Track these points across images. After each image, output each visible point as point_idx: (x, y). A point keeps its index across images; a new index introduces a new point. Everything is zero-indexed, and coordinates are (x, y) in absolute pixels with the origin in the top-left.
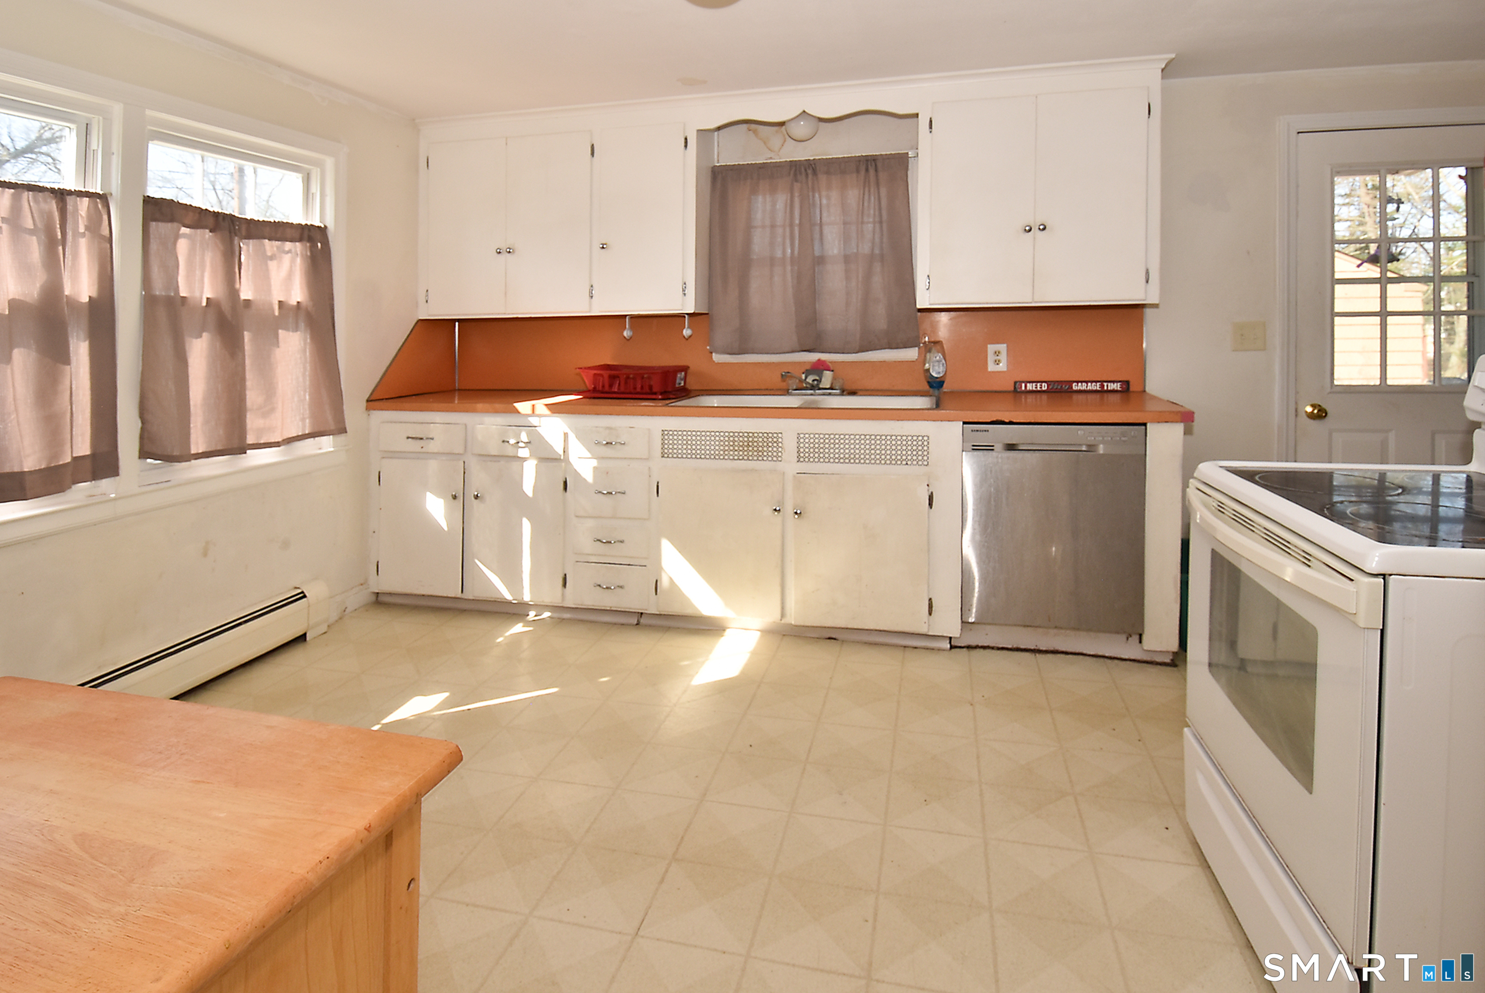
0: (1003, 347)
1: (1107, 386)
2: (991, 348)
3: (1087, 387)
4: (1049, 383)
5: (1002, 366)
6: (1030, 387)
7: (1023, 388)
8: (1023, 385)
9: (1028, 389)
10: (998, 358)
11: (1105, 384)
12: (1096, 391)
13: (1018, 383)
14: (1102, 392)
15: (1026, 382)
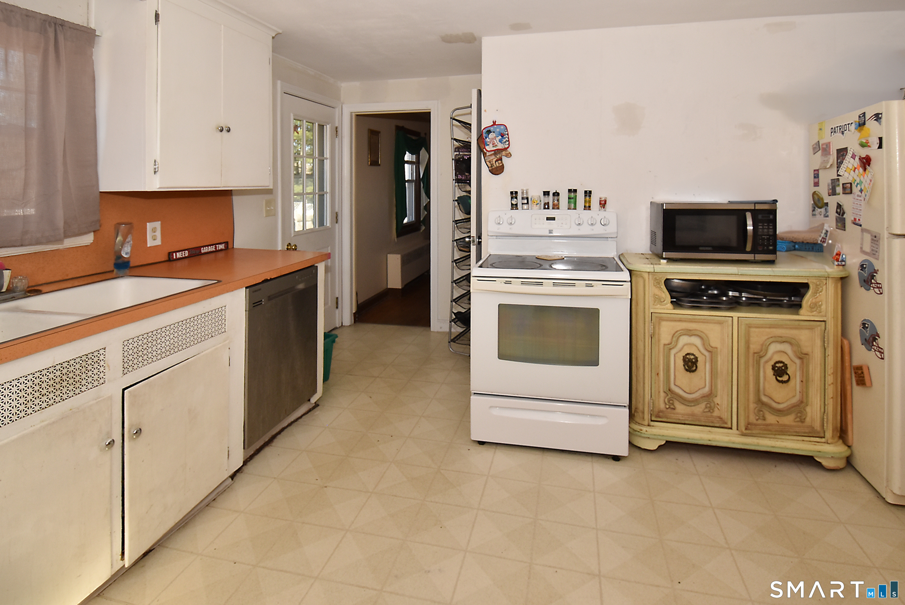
0: (157, 225)
1: (218, 247)
2: (149, 226)
3: (208, 250)
4: (189, 250)
5: (158, 242)
6: (179, 255)
7: (175, 257)
8: (174, 254)
9: (177, 257)
10: (155, 234)
11: (217, 246)
12: (213, 252)
13: (171, 253)
14: (216, 251)
15: (176, 252)
